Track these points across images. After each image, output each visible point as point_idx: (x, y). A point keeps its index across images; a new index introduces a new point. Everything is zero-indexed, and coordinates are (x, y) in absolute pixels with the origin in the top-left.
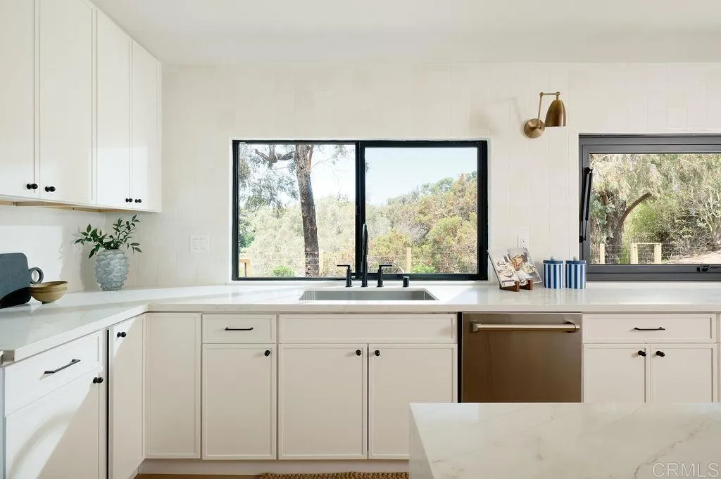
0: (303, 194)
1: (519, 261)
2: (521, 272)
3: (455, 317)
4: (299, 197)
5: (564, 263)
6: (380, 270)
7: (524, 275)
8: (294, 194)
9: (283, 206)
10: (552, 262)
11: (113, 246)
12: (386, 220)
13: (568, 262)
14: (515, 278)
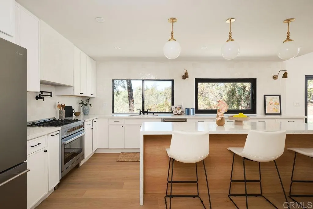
0: (128, 88)
1: (179, 108)
2: (179, 111)
3: (161, 119)
4: (127, 88)
5: (190, 109)
6: (147, 111)
7: (180, 112)
8: (124, 87)
9: (119, 92)
10: (187, 109)
11: (86, 105)
12: (164, 97)
13: (191, 109)
14: (177, 112)
